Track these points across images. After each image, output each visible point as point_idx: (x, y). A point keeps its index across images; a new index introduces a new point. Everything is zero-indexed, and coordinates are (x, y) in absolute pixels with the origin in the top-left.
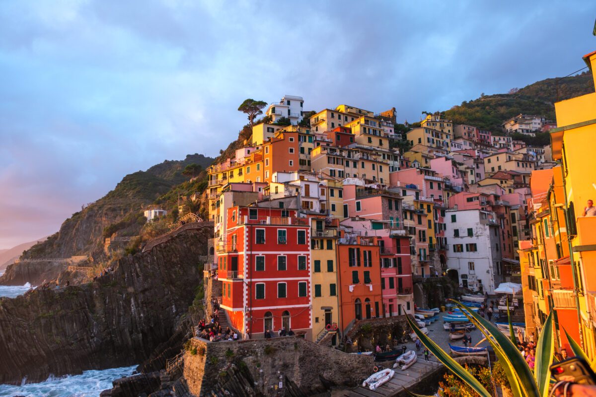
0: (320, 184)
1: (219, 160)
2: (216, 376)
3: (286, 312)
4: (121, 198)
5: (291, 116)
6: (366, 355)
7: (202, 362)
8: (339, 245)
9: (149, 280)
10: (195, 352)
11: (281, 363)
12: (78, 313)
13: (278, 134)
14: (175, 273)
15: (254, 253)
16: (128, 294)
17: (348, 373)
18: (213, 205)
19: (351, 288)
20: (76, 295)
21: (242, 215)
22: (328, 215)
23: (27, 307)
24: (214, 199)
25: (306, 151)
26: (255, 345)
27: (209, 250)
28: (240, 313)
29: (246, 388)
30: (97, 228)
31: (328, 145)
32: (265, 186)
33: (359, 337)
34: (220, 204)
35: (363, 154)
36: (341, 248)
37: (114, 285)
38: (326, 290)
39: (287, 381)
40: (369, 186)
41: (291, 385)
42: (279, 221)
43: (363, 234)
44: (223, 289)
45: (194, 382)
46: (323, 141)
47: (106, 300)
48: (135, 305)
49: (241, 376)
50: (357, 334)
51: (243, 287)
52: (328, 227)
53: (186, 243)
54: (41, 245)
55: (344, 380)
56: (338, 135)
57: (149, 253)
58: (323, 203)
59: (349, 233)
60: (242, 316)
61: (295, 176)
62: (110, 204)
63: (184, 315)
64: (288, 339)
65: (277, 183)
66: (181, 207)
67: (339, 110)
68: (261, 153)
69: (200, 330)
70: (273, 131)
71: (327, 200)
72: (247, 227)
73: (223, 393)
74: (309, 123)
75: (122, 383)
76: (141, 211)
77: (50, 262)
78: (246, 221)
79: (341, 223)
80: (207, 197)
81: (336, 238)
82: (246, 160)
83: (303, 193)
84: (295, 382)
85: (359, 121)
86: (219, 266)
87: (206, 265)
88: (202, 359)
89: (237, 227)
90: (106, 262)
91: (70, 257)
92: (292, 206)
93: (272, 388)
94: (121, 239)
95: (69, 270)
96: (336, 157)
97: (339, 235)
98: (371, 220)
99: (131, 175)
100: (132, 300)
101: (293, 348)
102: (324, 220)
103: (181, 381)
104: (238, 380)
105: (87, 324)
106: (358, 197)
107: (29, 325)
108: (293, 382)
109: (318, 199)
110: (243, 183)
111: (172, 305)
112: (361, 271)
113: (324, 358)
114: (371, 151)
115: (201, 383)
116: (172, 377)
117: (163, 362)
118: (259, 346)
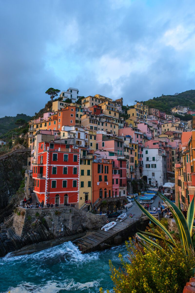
0: (85, 133)
1: (34, 118)
2: (30, 225)
3: (66, 195)
5: (72, 98)
6: (104, 215)
7: (23, 219)
8: (93, 163)
10: (19, 214)
11: (63, 219)
13: (66, 107)
14: (10, 174)
15: (51, 165)
17: (95, 224)
18: (31, 140)
19: (98, 184)
21: (46, 146)
22: (89, 147)
25: (79, 116)
26: (50, 210)
27: (28, 163)
28: (43, 195)
29: (45, 231)
31: (90, 114)
32: (58, 132)
34: (35, 140)
35: (107, 119)
38: (86, 184)
39: (65, 228)
40: (109, 135)
41: (67, 229)
42: (65, 150)
43: (105, 158)
44: (35, 183)
45: (19, 229)
46: (88, 112)
49: (43, 225)
50: (100, 205)
51: (45, 182)
52: (88, 154)
53: (16, 159)
55: (93, 227)
56: (95, 109)
58: (86, 142)
59: (98, 157)
60: (45, 197)
61: (73, 128)
63: (14, 195)
64: (67, 208)
65: (64, 131)
66: (14, 141)
68: (57, 116)
70: (63, 105)
71: (89, 141)
72: (49, 152)
73: (33, 234)
74: (81, 102)
78: (48, 149)
79: (95, 152)
80: (28, 136)
81: (92, 159)
82: (49, 119)
83: (77, 137)
84: (69, 228)
86: (33, 171)
87: (26, 171)
88: (23, 217)
89: (43, 152)
92: (71, 143)
93: (58, 231)
96: (93, 120)
97: (94, 158)
101: (69, 212)
102: (86, 150)
103: (11, 228)
104: (41, 228)
106: (103, 140)
108: (68, 228)
109: (84, 140)
110: (47, 130)
111: (8, 190)
112: (103, 176)
113: (84, 216)
114: (111, 118)
115: (22, 229)
116: (7, 226)
117: (3, 219)
118: (52, 211)
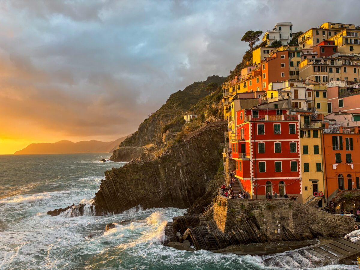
0: (307, 88)
1: (229, 78)
2: (234, 220)
3: (282, 182)
4: (170, 109)
5: (282, 38)
6: (348, 216)
7: (225, 211)
8: (323, 134)
9: (189, 158)
10: (220, 205)
11: (279, 216)
12: (152, 177)
13: (272, 54)
14: (205, 154)
15: (256, 141)
16: (178, 167)
17: (332, 228)
18: (227, 109)
19: (335, 167)
20: (150, 167)
21: (247, 115)
22: (314, 111)
23: (125, 173)
24: (227, 105)
25: (295, 64)
26: (260, 203)
27: (225, 140)
28: (248, 181)
29: (255, 230)
30: (158, 127)
31: (314, 57)
32: (264, 94)
33: (342, 203)
34: (232, 108)
35: (345, 60)
36: (326, 136)
37: (169, 161)
38: (313, 167)
39: (284, 229)
40: (351, 86)
41: (287, 231)
42: (275, 118)
43: (346, 125)
44: (236, 165)
45: (220, 223)
46: (310, 55)
47: (166, 170)
48: (182, 174)
49: (251, 222)
50: (340, 201)
51: (250, 164)
52: (314, 121)
53: (210, 135)
54: (129, 138)
55: (329, 233)
56: (322, 48)
57: (188, 142)
58: (309, 102)
59: (332, 125)
60: (250, 184)
61: (286, 85)
62: (164, 113)
63: (212, 181)
64: (284, 200)
65: (273, 90)
66: (206, 112)
67: (323, 27)
68: (260, 70)
69: (222, 191)
70: (268, 53)
71: (313, 100)
72: (251, 123)
73: (239, 232)
74: (297, 42)
75: (178, 219)
76: (182, 116)
77: (134, 148)
78: (250, 119)
79: (325, 118)
80: (222, 104)
81: (320, 129)
82: (249, 76)
83: (293, 97)
84: (290, 230)
85: (341, 34)
86: (233, 150)
87: (224, 150)
88: (225, 209)
89: (244, 124)
90: (164, 148)
91: (145, 145)
92: (284, 106)
93: (273, 232)
94: (171, 134)
95: (145, 153)
96: (320, 66)
97: (324, 126)
98: (352, 114)
99: (175, 94)
100: (180, 171)
101: (287, 206)
102: (310, 116)
103: (212, 221)
104: (249, 225)
105: (157, 184)
106: (340, 96)
107: (127, 183)
108: (288, 230)
109: (305, 100)
110: (247, 93)
111: (204, 174)
112: (343, 154)
113: (312, 215)
114: (353, 57)
115: (225, 224)
116: (207, 218)
117: (201, 209)
118: (263, 204)
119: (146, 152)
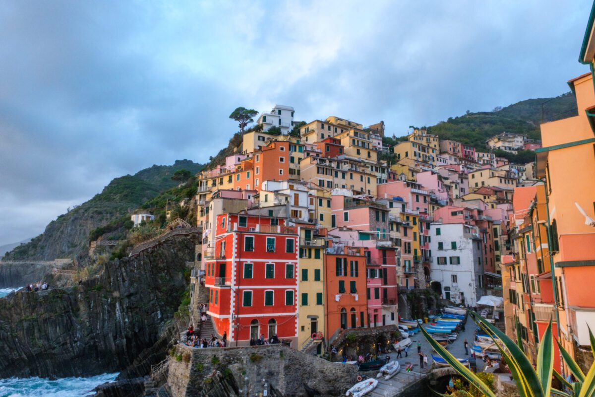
0: (309, 193)
1: (208, 167)
2: (201, 383)
3: (272, 320)
4: (108, 201)
5: (282, 125)
6: (350, 365)
7: (187, 368)
8: (326, 255)
9: (135, 284)
10: (180, 359)
11: (266, 371)
12: (62, 317)
13: (269, 143)
14: (162, 278)
15: (242, 260)
16: (114, 299)
17: (332, 382)
18: (202, 211)
19: (337, 298)
20: (61, 298)
21: (232, 222)
22: (315, 225)
23: (10, 309)
25: (296, 161)
26: (241, 352)
27: (196, 257)
28: (226, 320)
29: (231, 396)
30: (82, 231)
31: (318, 155)
32: (255, 194)
33: (344, 346)
34: (210, 210)
35: (352, 165)
36: (329, 258)
37: (99, 289)
38: (312, 299)
39: (272, 390)
40: (357, 197)
41: (275, 393)
42: (269, 229)
43: (350, 245)
44: (210, 296)
45: (179, 389)
46: (313, 152)
47: (91, 304)
48: (121, 310)
49: (226, 383)
50: (342, 344)
51: (230, 295)
52: (316, 236)
53: (173, 248)
54: (24, 246)
55: (328, 389)
56: (328, 147)
57: (136, 258)
58: (311, 212)
59: (337, 243)
60: (229, 324)
61: (284, 186)
62: (96, 208)
63: (169, 321)
65: (267, 191)
66: (170, 212)
67: (329, 121)
68: (252, 162)
70: (264, 140)
71: (316, 210)
72: (237, 234)
74: (300, 133)
75: (105, 388)
76: (128, 215)
77: (32, 264)
78: (235, 228)
79: (329, 233)
80: (195, 203)
81: (323, 248)
82: (237, 167)
83: (292, 202)
84: (280, 390)
86: (207, 273)
87: (193, 272)
88: (187, 366)
89: (226, 234)
90: (91, 266)
91: (53, 260)
92: (281, 214)
93: (256, 396)
94: (107, 243)
95: (53, 273)
96: (325, 167)
97: (327, 244)
99: (119, 178)
100: (117, 305)
101: (278, 356)
102: (313, 229)
103: (165, 387)
104: (223, 388)
105: (71, 328)
106: (346, 208)
107: (11, 328)
108: (277, 390)
109: (307, 208)
110: (232, 190)
111: (157, 311)
112: (347, 281)
113: (309, 366)
114: (360, 162)
115: (185, 390)
116: (156, 383)
117: (148, 368)
118: (245, 354)
119: (55, 271)
